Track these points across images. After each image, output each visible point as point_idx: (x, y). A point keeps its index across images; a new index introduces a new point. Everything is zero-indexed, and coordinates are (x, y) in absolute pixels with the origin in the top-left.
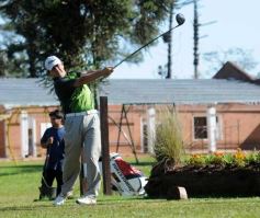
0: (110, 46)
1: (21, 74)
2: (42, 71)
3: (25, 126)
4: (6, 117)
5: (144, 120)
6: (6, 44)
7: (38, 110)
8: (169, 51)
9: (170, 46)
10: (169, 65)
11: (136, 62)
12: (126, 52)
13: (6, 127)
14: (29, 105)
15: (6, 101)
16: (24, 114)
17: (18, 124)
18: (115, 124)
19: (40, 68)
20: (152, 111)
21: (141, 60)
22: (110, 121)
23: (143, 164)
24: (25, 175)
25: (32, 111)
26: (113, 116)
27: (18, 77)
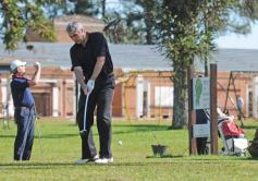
0: (222, 18)
1: (138, 41)
2: (158, 39)
3: (140, 89)
4: (123, 80)
6: (125, 13)
7: (153, 74)
11: (244, 33)
12: (235, 24)
13: (123, 90)
14: (145, 69)
15: (125, 66)
16: (140, 78)
17: (134, 87)
18: (223, 90)
19: (156, 36)
21: (249, 31)
22: (218, 87)
23: (249, 128)
24: (140, 133)
26: (222, 82)
27: (136, 44)
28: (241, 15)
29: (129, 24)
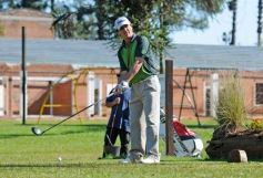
0: (178, 12)
1: (89, 36)
2: (110, 34)
3: (91, 86)
4: (73, 77)
5: (207, 85)
6: (75, 7)
7: (105, 71)
8: (234, 19)
9: (235, 14)
10: (233, 32)
11: (201, 28)
12: (192, 18)
13: (73, 88)
14: (96, 66)
15: (75, 62)
16: (91, 75)
17: (85, 84)
18: (178, 87)
19: (108, 31)
20: (215, 76)
21: (206, 26)
22: (174, 84)
23: (205, 127)
24: (91, 133)
25: (99, 72)
26: (178, 79)
27: (86, 39)
28: (198, 9)
29: (80, 18)
